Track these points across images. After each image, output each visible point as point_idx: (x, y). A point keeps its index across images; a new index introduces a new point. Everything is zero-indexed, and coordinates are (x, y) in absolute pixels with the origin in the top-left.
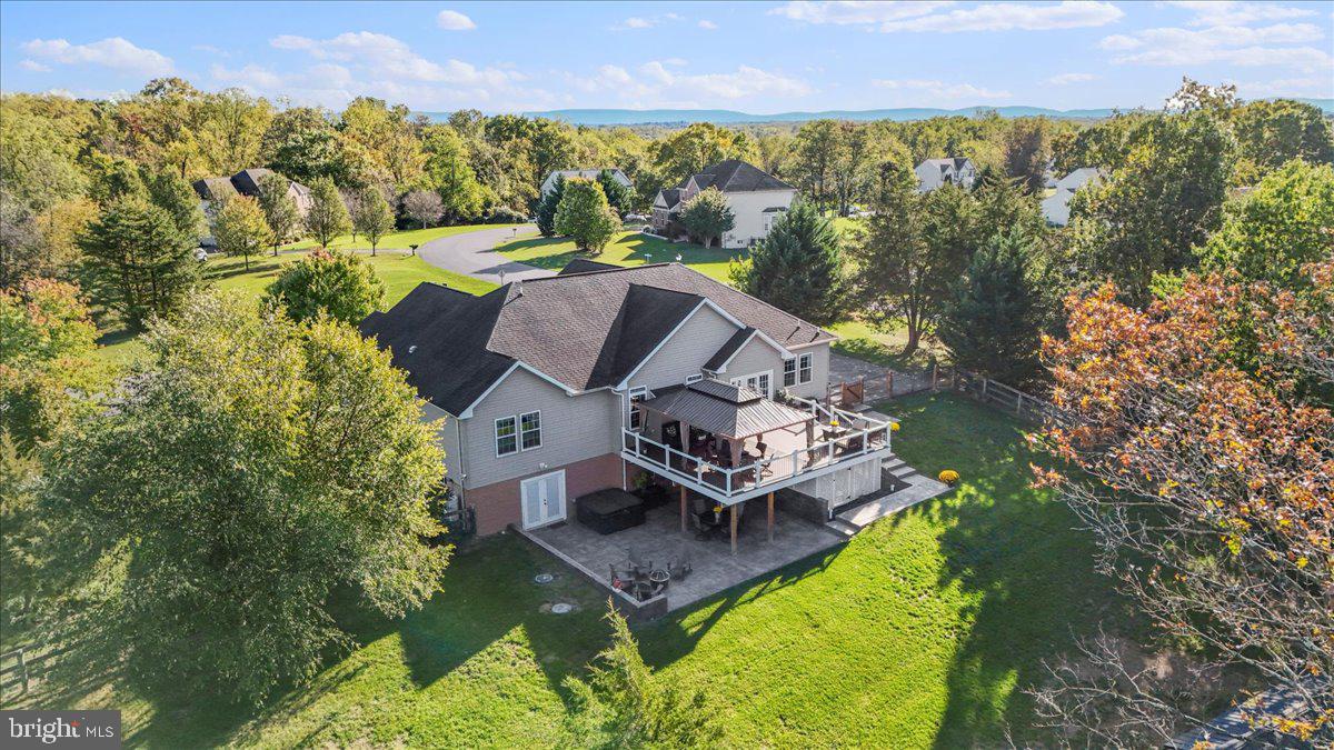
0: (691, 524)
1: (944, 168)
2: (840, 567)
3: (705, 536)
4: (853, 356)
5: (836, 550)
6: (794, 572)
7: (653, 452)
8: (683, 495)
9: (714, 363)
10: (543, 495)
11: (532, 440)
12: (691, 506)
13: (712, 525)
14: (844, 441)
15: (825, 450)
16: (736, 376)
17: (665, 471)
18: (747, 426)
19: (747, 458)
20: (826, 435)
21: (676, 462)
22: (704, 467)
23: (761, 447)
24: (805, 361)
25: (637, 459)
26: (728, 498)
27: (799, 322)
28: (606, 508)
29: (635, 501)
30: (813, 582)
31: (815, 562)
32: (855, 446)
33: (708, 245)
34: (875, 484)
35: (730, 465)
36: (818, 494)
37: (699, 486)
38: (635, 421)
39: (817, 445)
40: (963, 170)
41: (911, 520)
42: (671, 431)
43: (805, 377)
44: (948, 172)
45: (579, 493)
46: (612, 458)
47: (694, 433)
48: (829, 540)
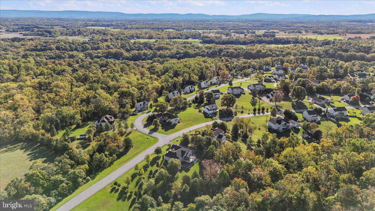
1: (189, 88)
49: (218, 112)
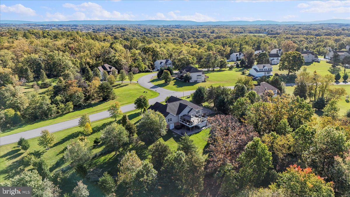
0: (186, 129)
1: (237, 55)
2: (201, 133)
3: (188, 130)
4: (206, 108)
5: (200, 131)
6: (196, 133)
7: (182, 122)
8: (186, 126)
9: (189, 112)
10: (172, 126)
11: (171, 120)
12: (187, 127)
13: (188, 129)
14: (202, 121)
15: (200, 122)
16: (191, 114)
17: (184, 124)
18: (192, 120)
19: (192, 123)
20: (200, 120)
21: (185, 123)
22: (188, 123)
23: (193, 121)
24: (199, 111)
25: (181, 122)
26: (190, 126)
27: (198, 106)
28: (178, 127)
29: (181, 126)
30: (198, 134)
31: (198, 132)
32: (203, 121)
33: (187, 82)
34: (205, 125)
35: (190, 123)
36: (199, 126)
37: (187, 125)
38: (181, 118)
39: (199, 121)
40: (241, 55)
41: (208, 129)
42: (184, 119)
43: (199, 113)
44: (238, 56)
45: (175, 125)
46: (178, 122)
47: (187, 120)
48: (200, 130)
49: (272, 76)
